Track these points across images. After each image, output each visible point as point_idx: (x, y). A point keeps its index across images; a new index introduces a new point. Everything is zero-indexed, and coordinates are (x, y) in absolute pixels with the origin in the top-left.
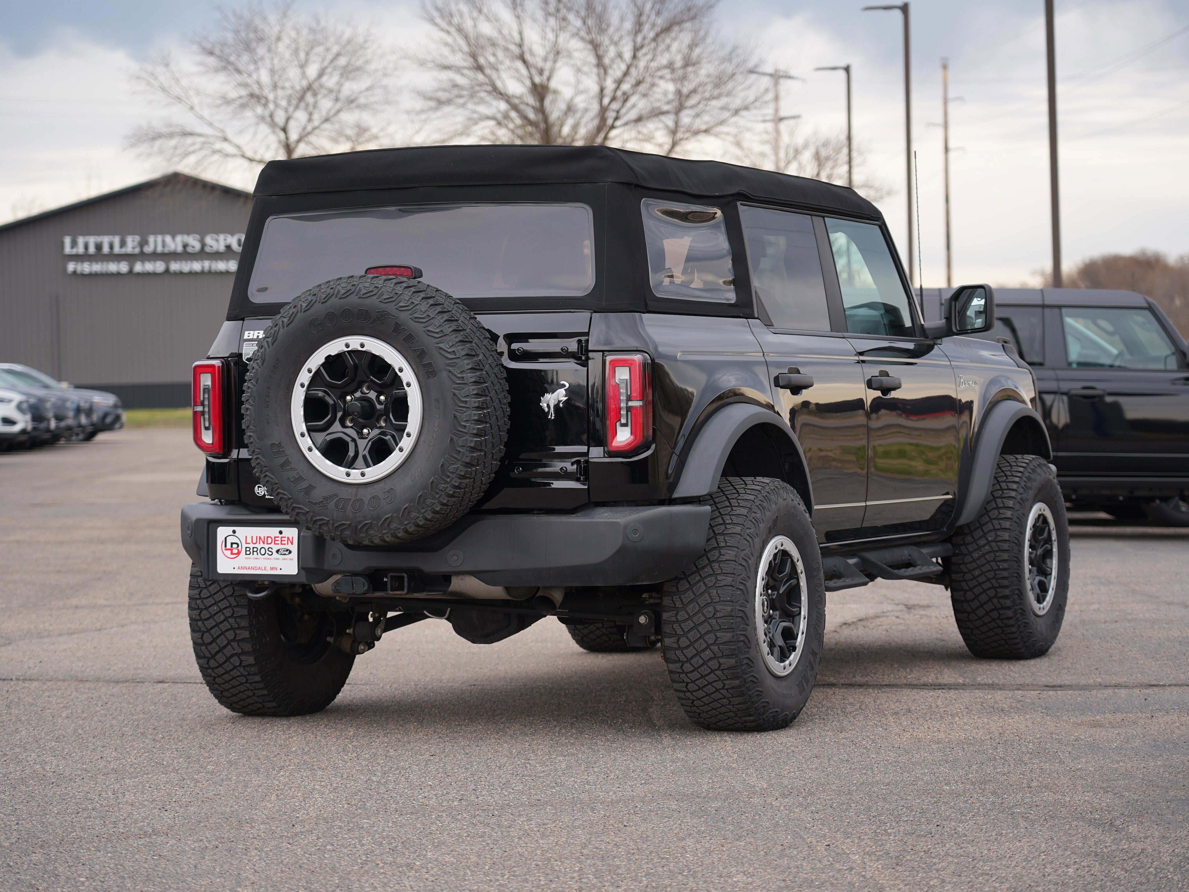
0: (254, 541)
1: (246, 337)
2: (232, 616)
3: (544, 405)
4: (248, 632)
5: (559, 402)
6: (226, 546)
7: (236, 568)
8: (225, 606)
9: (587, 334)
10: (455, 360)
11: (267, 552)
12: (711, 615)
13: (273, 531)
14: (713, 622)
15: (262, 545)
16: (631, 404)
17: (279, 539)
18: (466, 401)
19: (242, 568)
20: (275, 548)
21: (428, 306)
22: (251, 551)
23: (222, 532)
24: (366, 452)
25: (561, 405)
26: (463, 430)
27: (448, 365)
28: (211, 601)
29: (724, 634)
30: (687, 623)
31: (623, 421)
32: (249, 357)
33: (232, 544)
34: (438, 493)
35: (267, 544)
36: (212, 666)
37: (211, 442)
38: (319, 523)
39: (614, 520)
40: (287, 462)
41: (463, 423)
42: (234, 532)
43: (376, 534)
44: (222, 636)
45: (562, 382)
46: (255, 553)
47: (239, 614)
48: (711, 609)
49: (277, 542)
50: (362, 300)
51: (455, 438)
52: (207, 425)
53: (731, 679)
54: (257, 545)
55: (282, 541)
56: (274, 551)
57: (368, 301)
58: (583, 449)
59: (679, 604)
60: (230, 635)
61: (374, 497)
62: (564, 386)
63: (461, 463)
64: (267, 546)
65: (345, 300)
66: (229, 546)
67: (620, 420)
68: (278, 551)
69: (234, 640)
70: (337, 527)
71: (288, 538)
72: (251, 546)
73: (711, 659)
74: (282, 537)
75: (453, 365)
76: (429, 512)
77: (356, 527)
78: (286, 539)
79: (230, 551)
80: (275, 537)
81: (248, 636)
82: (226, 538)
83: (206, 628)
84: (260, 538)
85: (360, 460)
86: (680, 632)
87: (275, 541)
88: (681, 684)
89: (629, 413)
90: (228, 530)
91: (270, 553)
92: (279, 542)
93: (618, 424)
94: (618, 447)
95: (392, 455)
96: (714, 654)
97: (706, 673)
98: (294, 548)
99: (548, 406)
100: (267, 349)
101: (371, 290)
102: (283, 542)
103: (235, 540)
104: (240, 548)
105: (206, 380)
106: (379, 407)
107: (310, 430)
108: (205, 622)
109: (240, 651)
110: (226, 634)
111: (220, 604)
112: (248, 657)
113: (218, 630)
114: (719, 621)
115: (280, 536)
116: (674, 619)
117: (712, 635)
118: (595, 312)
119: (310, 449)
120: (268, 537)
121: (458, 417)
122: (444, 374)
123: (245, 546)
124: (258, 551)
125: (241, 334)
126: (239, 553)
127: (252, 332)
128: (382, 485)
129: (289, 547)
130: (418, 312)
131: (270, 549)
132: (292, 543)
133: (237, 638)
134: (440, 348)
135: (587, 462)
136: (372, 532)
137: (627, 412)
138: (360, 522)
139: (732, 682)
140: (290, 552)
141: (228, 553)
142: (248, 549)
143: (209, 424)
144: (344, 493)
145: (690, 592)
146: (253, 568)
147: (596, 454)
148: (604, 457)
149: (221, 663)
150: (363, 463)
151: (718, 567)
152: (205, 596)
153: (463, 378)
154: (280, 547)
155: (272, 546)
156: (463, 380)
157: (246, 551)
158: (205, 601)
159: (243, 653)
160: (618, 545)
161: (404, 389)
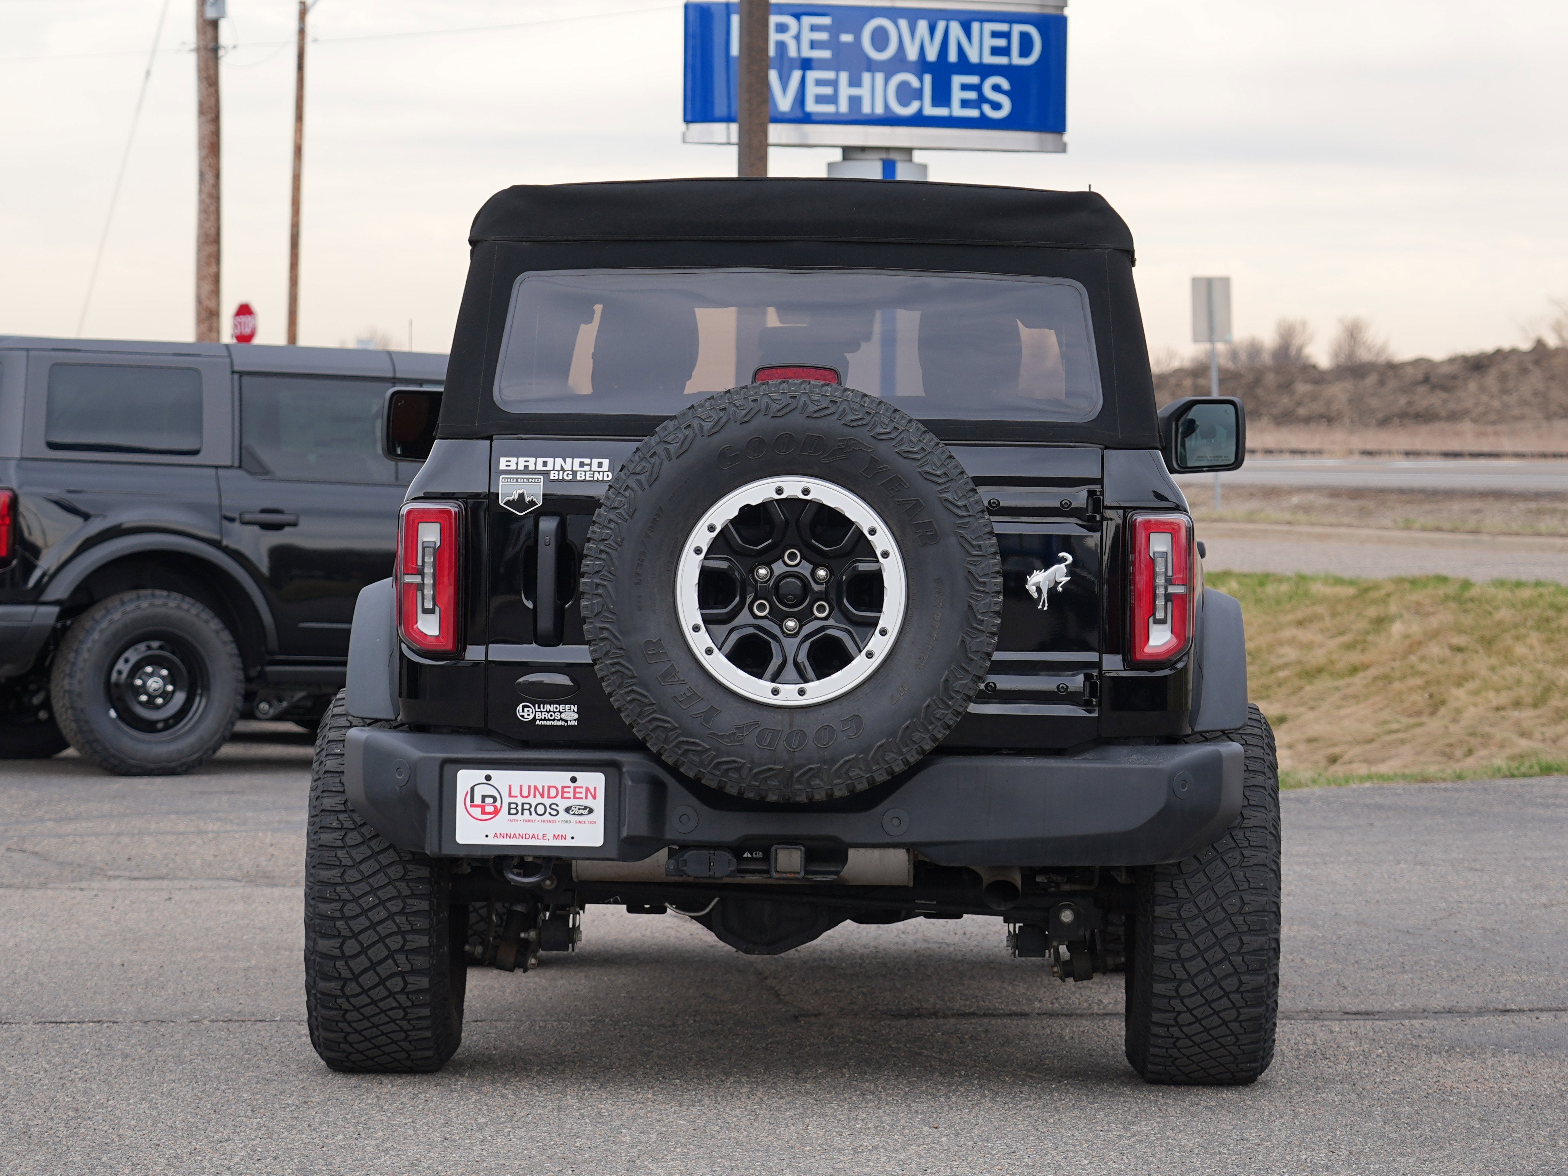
0: (525, 793)
1: (502, 466)
2: (402, 912)
3: (1031, 588)
4: (426, 938)
5: (1057, 583)
6: (472, 800)
7: (491, 836)
8: (389, 896)
9: (1100, 481)
10: (967, 520)
11: (549, 810)
12: (1236, 909)
13: (561, 778)
14: (1239, 920)
15: (539, 799)
16: (1172, 590)
17: (571, 790)
18: (985, 583)
19: (502, 836)
20: (563, 804)
21: (920, 433)
22: (519, 808)
23: (466, 778)
24: (802, 658)
25: (1060, 589)
26: (979, 627)
27: (959, 526)
28: (364, 887)
29: (1253, 938)
30: (1195, 922)
31: (1160, 615)
32: (511, 498)
33: (484, 797)
34: (933, 723)
35: (549, 797)
36: (348, 993)
37: (437, 633)
38: (725, 767)
39: (1155, 766)
40: (671, 672)
41: (980, 617)
42: (488, 778)
43: (822, 785)
44: (381, 945)
45: (1061, 554)
46: (526, 812)
47: (415, 909)
48: (1235, 900)
49: (565, 795)
50: (812, 422)
51: (968, 639)
52: (429, 605)
53: (1252, 1006)
54: (530, 800)
55: (575, 793)
56: (561, 809)
57: (823, 424)
58: (1093, 657)
59: (1182, 893)
60: (395, 943)
61: (825, 728)
62: (1064, 560)
63: (971, 677)
64: (548, 802)
65: (782, 419)
66: (478, 801)
67: (1154, 614)
68: (567, 810)
69: (401, 950)
70: (756, 773)
71: (587, 789)
72: (520, 800)
73: (1228, 975)
74: (575, 788)
75: (963, 526)
76: (914, 753)
77: (792, 774)
78: (584, 790)
79: (479, 809)
80: (563, 787)
81: (427, 944)
82: (472, 789)
83: (352, 931)
84: (536, 788)
85: (790, 670)
86: (1182, 934)
87: (563, 792)
88: (1167, 1015)
89: (1170, 604)
90: (478, 775)
91: (554, 813)
92: (571, 795)
93: (1151, 619)
94: (1151, 655)
95: (854, 662)
96: (1235, 969)
97: (1215, 997)
98: (599, 805)
99: (1039, 590)
100: (640, 492)
101: (824, 406)
102: (578, 795)
103: (488, 790)
104: (498, 804)
105: (430, 534)
106: (816, 588)
107: (707, 620)
108: (351, 923)
109: (408, 968)
110: (387, 941)
111: (380, 893)
112: (419, 979)
113: (374, 934)
114: (1248, 918)
115: (572, 785)
116: (1175, 915)
117: (1235, 940)
118: (1107, 448)
119: (709, 651)
120: (549, 787)
121: (974, 607)
122: (953, 540)
123: (507, 800)
124: (532, 810)
125: (491, 463)
126: (496, 812)
127: (514, 460)
128: (835, 708)
129: (590, 802)
130: (906, 444)
131: (554, 806)
132: (594, 797)
133: (406, 948)
134: (947, 500)
135: (1101, 675)
136: (816, 782)
137: (1166, 601)
138: (800, 767)
139: (1254, 1010)
140: (591, 811)
141: (477, 812)
142: (513, 806)
143: (434, 605)
144: (769, 721)
145: (1201, 875)
146: (521, 836)
147: (1113, 663)
148: (1125, 670)
149: (366, 988)
150: (794, 675)
151: (1242, 837)
152: (353, 880)
153: (980, 546)
154: (572, 802)
155: (558, 800)
156: (981, 550)
157: (510, 808)
158: (352, 888)
159: (414, 972)
160: (1160, 804)
161: (878, 561)
